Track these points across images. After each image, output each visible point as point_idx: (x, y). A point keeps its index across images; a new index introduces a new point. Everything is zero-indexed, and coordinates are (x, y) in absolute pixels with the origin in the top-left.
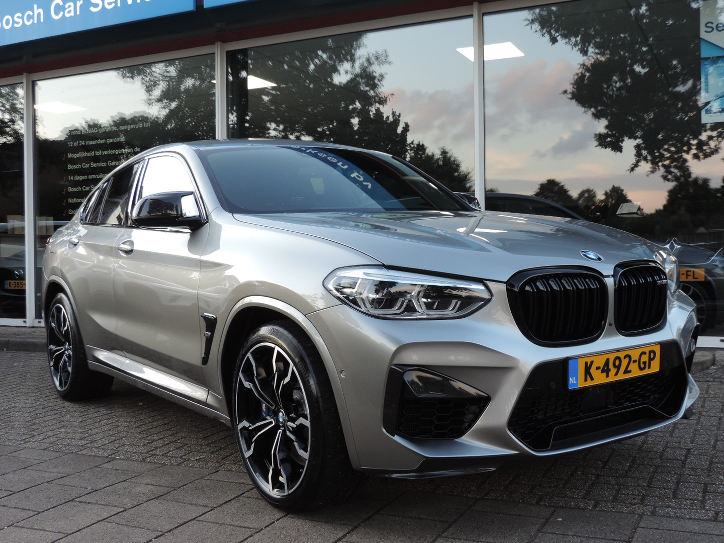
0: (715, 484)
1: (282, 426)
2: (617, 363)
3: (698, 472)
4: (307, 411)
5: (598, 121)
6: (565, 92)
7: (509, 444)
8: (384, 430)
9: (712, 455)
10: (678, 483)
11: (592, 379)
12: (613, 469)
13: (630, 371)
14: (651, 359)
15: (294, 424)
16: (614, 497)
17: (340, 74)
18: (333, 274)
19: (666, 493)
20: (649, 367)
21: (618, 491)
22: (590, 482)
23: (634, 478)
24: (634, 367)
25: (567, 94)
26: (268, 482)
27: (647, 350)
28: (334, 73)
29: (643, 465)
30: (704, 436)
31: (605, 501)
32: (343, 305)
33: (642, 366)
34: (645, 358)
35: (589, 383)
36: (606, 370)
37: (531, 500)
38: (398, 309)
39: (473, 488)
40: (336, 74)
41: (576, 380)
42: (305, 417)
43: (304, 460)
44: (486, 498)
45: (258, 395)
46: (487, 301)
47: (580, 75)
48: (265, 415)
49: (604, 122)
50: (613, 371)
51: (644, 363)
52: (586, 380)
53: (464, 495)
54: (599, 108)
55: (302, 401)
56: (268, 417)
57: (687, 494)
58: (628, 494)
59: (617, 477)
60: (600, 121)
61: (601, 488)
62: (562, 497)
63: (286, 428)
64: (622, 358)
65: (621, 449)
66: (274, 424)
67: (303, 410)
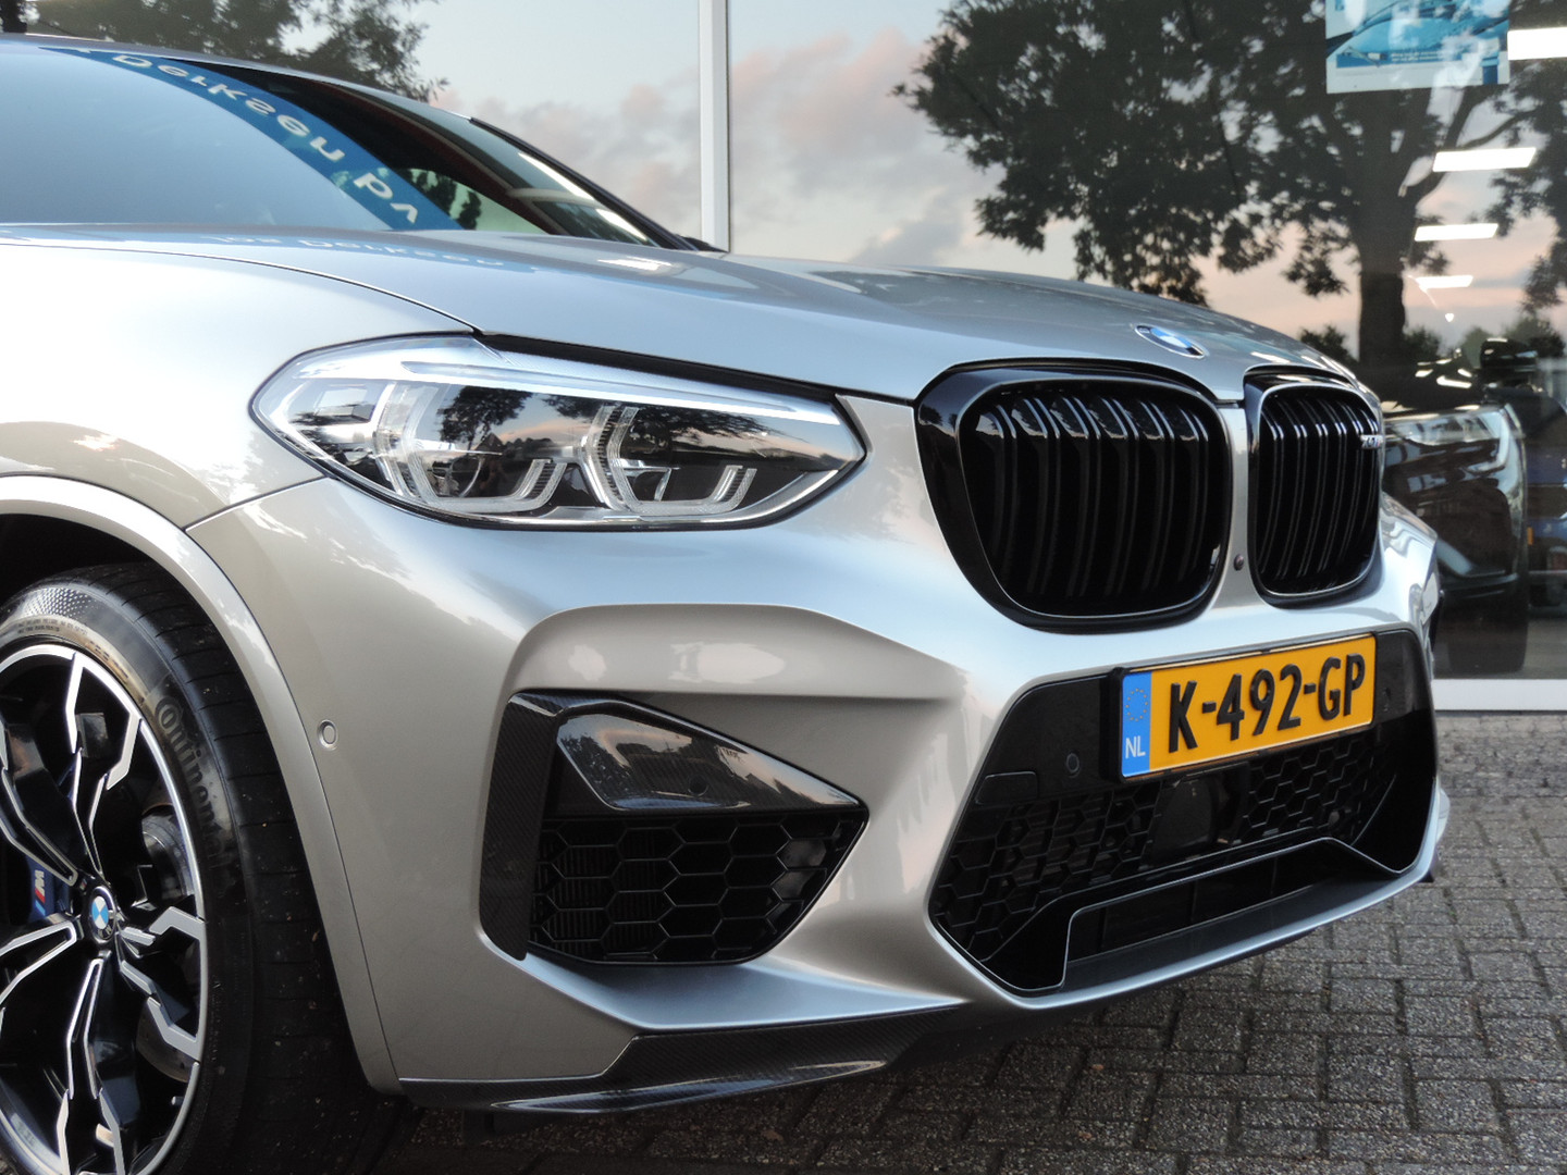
0: (1520, 1080)
1: (104, 947)
2: (1262, 693)
3: (1455, 1047)
4: (195, 886)
5: (984, 173)
6: (901, 89)
7: (934, 975)
8: (484, 938)
9: (1472, 992)
10: (1409, 1083)
11: (1191, 744)
12: (1197, 1050)
13: (1297, 723)
14: (1352, 685)
15: (147, 932)
16: (1231, 1138)
17: (299, 26)
18: (289, 374)
19: (1385, 1116)
20: (1347, 712)
21: (1237, 1115)
22: (1142, 1095)
23: (1270, 1075)
24: (1306, 707)
25: (907, 95)
26: (54, 1147)
27: (1341, 653)
28: (285, 24)
29: (1283, 1033)
30: (1423, 941)
31: (1207, 1153)
32: (328, 480)
33: (1329, 705)
34: (1336, 681)
35: (1184, 759)
36: (1229, 714)
37: (969, 1162)
38: (533, 495)
39: (772, 1134)
40: (290, 27)
41: (1145, 746)
42: (187, 905)
43: (184, 1064)
44: (819, 1164)
45: (18, 840)
46: (849, 471)
47: (942, 41)
48: (42, 910)
49: (998, 172)
50: (1251, 718)
51: (1334, 696)
52: (1173, 747)
53: (746, 1159)
54: (986, 137)
55: (177, 853)
56: (54, 918)
57: (1450, 1116)
58: (1269, 1127)
59: (1219, 1075)
60: (987, 170)
61: (1182, 1112)
62: (1068, 1149)
63: (117, 947)
64: (1276, 675)
65: (1200, 990)
66: (74, 939)
67: (180, 885)
